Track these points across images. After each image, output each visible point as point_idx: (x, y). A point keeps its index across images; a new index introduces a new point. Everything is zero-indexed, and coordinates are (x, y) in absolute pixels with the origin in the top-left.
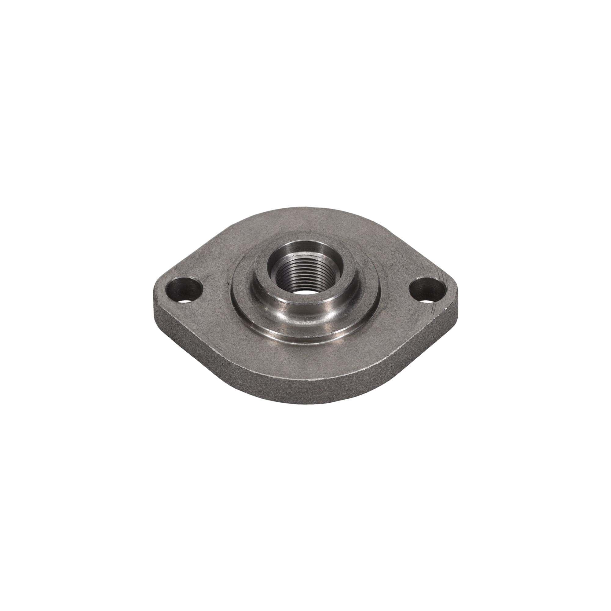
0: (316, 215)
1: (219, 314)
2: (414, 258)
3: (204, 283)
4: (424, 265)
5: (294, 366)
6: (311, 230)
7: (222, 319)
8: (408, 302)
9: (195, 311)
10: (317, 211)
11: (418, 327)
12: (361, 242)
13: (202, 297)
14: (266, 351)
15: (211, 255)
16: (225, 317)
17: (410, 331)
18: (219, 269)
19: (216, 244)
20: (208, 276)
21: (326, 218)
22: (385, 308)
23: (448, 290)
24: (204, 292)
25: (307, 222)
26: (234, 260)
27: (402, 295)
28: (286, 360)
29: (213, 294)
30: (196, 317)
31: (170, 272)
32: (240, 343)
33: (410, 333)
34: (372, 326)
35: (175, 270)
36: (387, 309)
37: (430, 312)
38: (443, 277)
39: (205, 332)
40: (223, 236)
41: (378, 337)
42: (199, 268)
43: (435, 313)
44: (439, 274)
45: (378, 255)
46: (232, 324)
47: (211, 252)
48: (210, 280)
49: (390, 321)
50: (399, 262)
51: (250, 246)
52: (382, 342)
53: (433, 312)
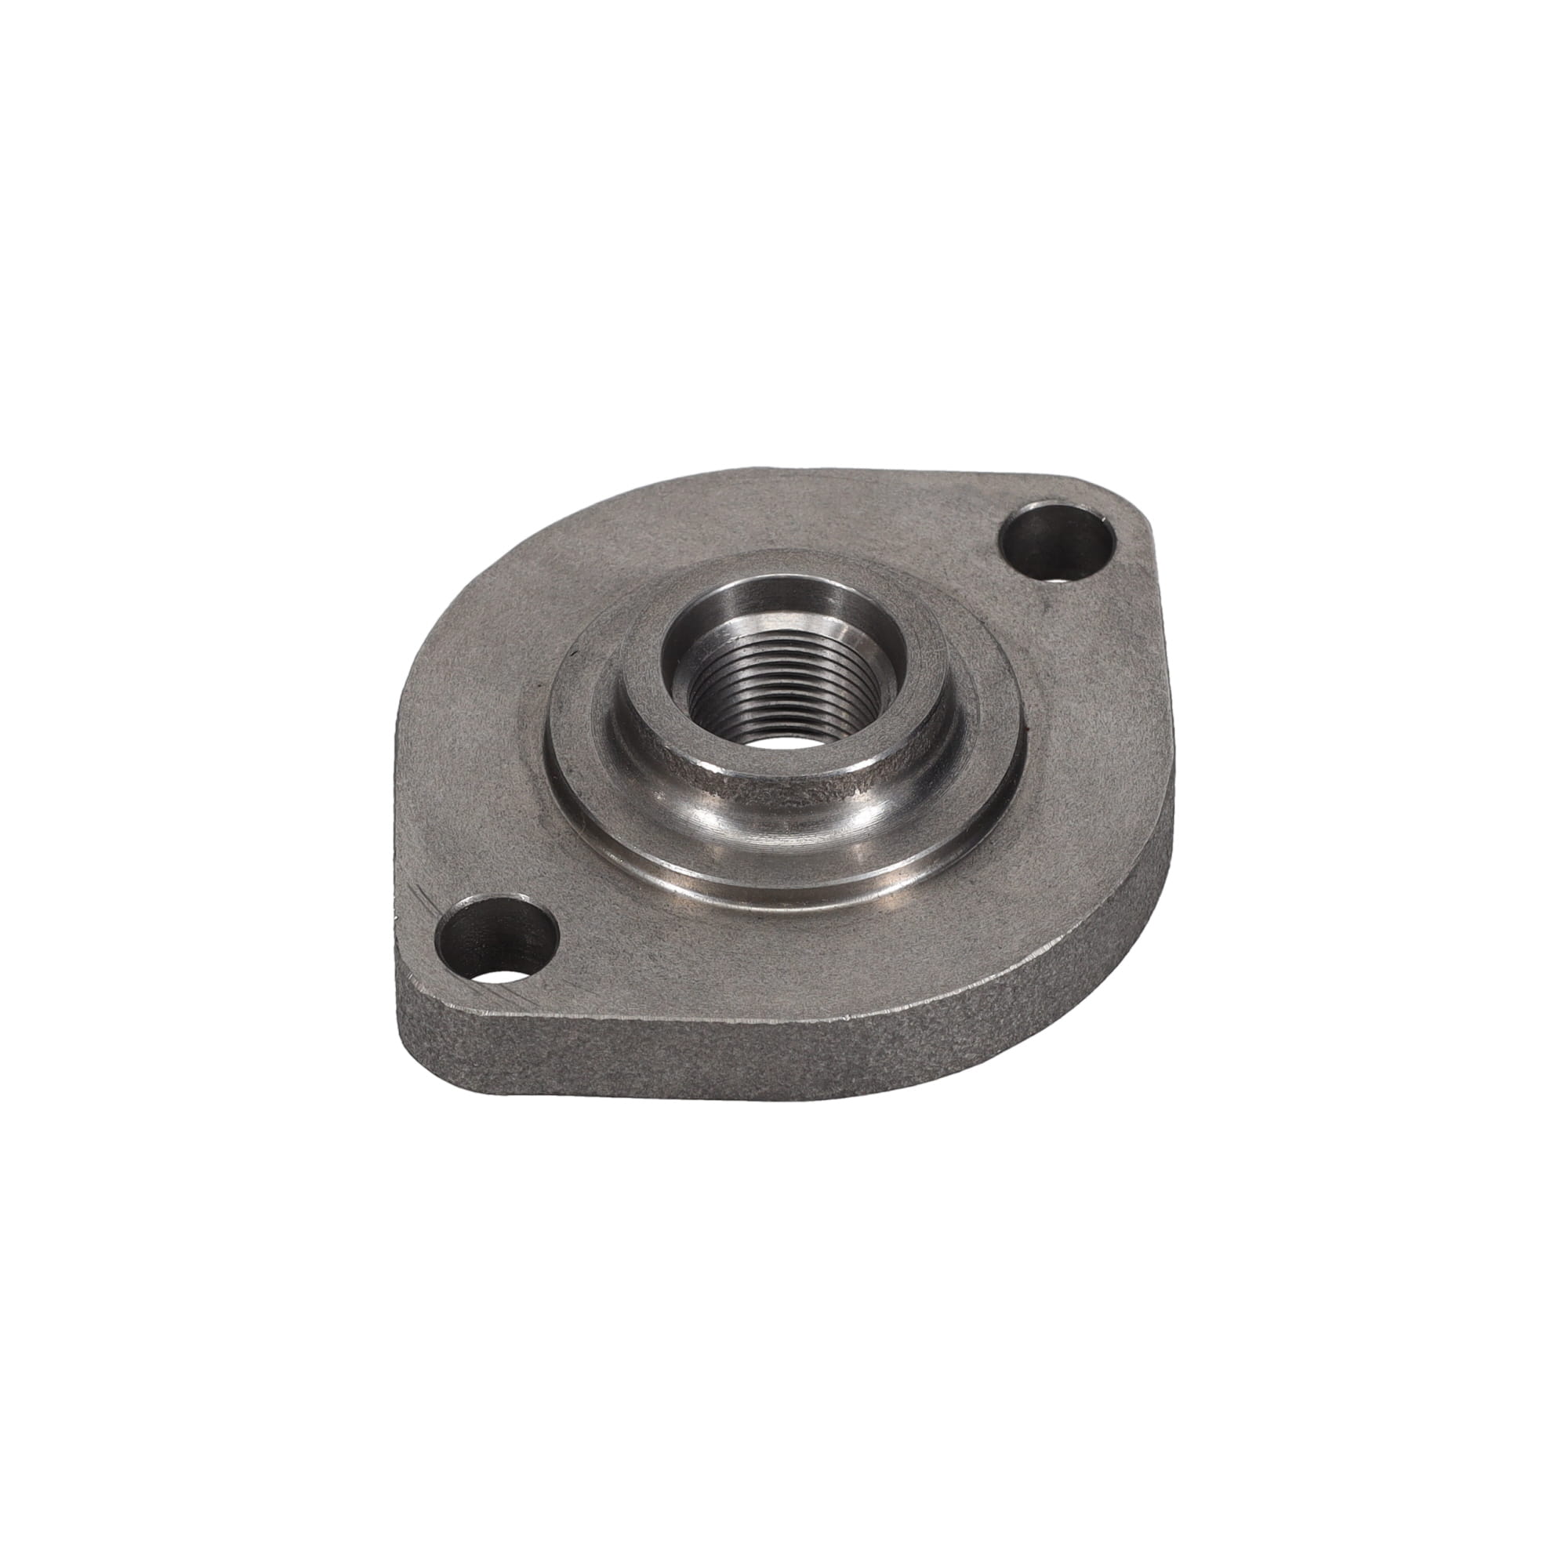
0: (1010, 929)
1: (902, 544)
2: (627, 993)
3: (1034, 584)
4: (582, 993)
5: (581, 553)
6: (972, 882)
7: (879, 538)
8: (507, 874)
9: (962, 514)
10: (1023, 940)
11: (410, 830)
12: (810, 939)
13: (994, 553)
14: (686, 540)
15: (1113, 656)
16: (877, 547)
17: (415, 808)
18: (1047, 636)
19: (1142, 690)
20: (1047, 606)
21: (975, 940)
22: (542, 820)
23: (446, 970)
24: (1005, 564)
25: (1006, 896)
26: (1044, 681)
27: (541, 879)
28: (616, 552)
29: (980, 576)
30: (942, 504)
31: (1148, 552)
32: (768, 518)
33: (412, 806)
34: (521, 759)
35: (1144, 569)
36: (535, 822)
37: (422, 887)
38: (499, 996)
39: (875, 487)
40: (1154, 720)
41: (476, 745)
42: (1097, 609)
43: (409, 890)
44: (518, 995)
45: (727, 936)
46: (841, 542)
47: (1125, 663)
48: (1031, 602)
49: (493, 799)
50: (652, 957)
51: (1054, 740)
52: (450, 739)
53: (418, 892)
